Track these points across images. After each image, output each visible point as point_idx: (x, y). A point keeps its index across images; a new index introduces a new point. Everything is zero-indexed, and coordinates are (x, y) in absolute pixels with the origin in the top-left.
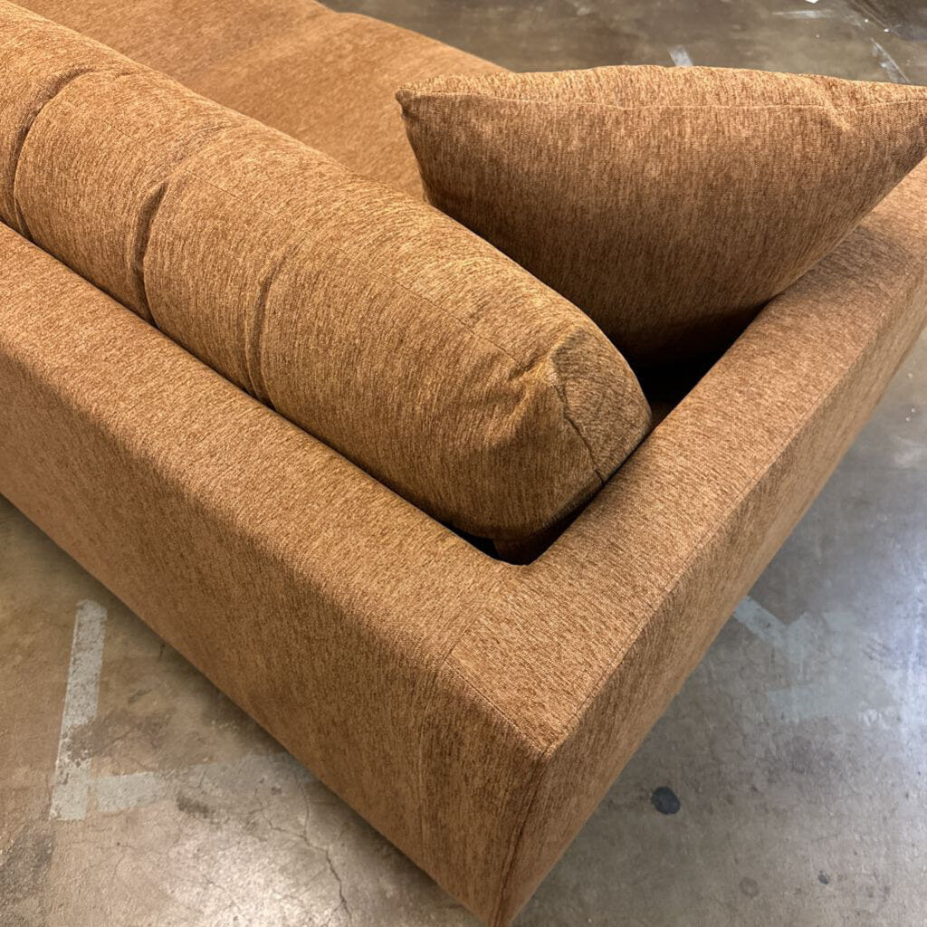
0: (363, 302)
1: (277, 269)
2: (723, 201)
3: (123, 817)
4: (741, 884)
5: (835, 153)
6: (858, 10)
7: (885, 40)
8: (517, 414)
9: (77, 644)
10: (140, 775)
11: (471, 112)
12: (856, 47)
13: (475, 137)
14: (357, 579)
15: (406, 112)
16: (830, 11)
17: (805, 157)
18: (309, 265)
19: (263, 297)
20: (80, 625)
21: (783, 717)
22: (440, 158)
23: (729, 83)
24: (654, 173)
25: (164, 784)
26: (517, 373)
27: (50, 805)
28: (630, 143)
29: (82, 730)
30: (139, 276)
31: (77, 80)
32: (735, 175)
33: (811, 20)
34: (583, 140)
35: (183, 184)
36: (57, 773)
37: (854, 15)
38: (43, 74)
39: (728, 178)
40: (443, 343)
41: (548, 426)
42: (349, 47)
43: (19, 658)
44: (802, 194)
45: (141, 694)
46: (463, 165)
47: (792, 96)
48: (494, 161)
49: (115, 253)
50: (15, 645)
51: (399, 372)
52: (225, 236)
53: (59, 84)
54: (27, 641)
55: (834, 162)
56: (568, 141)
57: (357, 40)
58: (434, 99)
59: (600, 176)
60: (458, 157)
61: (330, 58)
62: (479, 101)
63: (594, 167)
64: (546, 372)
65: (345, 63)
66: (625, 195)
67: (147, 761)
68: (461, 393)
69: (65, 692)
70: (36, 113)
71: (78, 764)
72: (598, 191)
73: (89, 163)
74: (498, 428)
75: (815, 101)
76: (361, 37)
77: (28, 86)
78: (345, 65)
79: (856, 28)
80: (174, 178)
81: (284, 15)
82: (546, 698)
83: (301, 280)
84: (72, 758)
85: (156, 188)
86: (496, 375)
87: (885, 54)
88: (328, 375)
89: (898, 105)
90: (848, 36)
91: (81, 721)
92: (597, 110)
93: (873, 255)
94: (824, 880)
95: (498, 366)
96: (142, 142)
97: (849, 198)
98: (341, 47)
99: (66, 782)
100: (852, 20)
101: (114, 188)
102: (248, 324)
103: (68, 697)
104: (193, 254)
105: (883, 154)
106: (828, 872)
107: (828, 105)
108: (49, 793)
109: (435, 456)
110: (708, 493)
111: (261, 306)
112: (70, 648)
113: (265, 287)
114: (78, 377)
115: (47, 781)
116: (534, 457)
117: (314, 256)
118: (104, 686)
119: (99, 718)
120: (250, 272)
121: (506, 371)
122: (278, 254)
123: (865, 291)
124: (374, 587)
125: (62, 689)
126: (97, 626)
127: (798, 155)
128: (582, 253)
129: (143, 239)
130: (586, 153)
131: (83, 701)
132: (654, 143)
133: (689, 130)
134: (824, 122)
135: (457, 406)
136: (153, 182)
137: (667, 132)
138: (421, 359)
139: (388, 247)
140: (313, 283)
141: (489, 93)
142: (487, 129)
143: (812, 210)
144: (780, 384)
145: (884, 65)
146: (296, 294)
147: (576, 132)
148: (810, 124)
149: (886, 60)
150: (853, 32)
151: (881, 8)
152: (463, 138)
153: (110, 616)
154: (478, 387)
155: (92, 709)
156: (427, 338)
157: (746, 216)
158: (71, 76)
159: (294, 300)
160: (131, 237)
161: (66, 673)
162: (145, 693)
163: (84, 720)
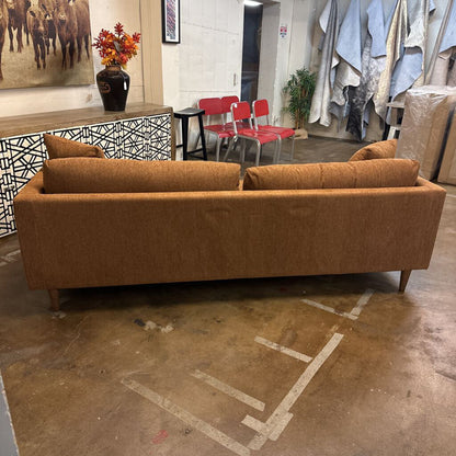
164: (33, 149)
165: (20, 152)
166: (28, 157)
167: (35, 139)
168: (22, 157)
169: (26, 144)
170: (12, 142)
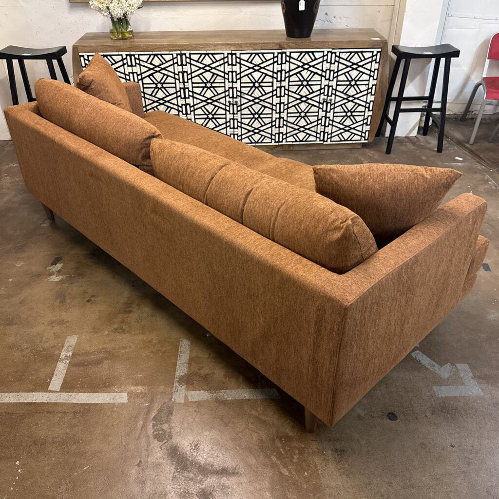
0: (304, 210)
1: (282, 205)
2: (397, 194)
3: (197, 403)
4: (420, 445)
5: (426, 183)
6: (480, 163)
7: (491, 174)
8: (342, 232)
9: (180, 351)
10: (202, 391)
11: (331, 172)
12: (478, 176)
13: (332, 178)
14: (300, 273)
15: (315, 172)
16: (468, 163)
17: (418, 184)
18: (291, 203)
19: (278, 211)
20: (181, 346)
21: (438, 395)
22: (322, 183)
23: (398, 167)
24: (378, 187)
25: (211, 395)
26: (341, 223)
27: (172, 397)
28: (371, 180)
29: (183, 377)
30: (243, 210)
31: (227, 166)
32: (399, 188)
33: (459, 166)
34: (359, 179)
35: (257, 188)
36: (174, 388)
37: (478, 165)
38: (218, 164)
39: (397, 189)
40: (324, 217)
41: (349, 234)
42: (284, 167)
43: (161, 354)
44: (418, 194)
45: (203, 367)
46: (328, 185)
47: (414, 170)
48: (336, 183)
49: (236, 205)
50: (159, 350)
51: (313, 224)
52: (268, 198)
53: (222, 167)
54: (163, 349)
55: (426, 185)
56: (355, 179)
57: (287, 165)
58: (322, 169)
59: (364, 188)
60: (327, 183)
61: (278, 170)
62: (333, 169)
63: (362, 185)
64: (350, 222)
65: (283, 171)
66: (370, 192)
67: (205, 387)
68: (328, 227)
69: (176, 365)
70: (216, 174)
71: (181, 387)
72: (363, 191)
73: (231, 184)
74: (337, 235)
75: (420, 171)
76: (288, 164)
77: (214, 167)
78: (283, 172)
79: (479, 169)
80: (256, 186)
81: (261, 158)
82: (348, 295)
83: (289, 206)
84: (179, 385)
85: (250, 189)
86: (337, 223)
87: (490, 179)
88: (294, 228)
89: (442, 172)
90: (475, 172)
91: (182, 374)
92: (363, 173)
93: (446, 216)
94: (452, 446)
95: (337, 222)
96: (246, 179)
97: (431, 195)
98: (282, 167)
99: (177, 392)
100: (477, 166)
101: (239, 190)
102: (273, 219)
103: (177, 367)
104: (260, 204)
105: (439, 184)
106: (454, 444)
107: (424, 172)
108: (172, 394)
109: (320, 245)
110: (392, 262)
111: (277, 213)
112: (178, 352)
113: (279, 209)
114: (226, 233)
115: (171, 390)
116: (346, 243)
117: (292, 201)
118: (190, 364)
119: (188, 374)
120: (275, 206)
121: (339, 222)
122: (283, 201)
123: (442, 224)
124: (304, 274)
125: (175, 364)
126: (187, 347)
127: (416, 184)
128: (359, 208)
129: (245, 201)
130: (360, 182)
131: (183, 368)
132: (378, 180)
133: (387, 177)
134: (423, 176)
135: (327, 231)
136: (249, 188)
137: (381, 178)
138: (319, 221)
139: (310, 199)
140: (292, 206)
141: (336, 168)
142: (335, 176)
143: (421, 198)
144: (414, 242)
145: (490, 183)
146: (287, 210)
147: (357, 177)
148: (419, 177)
149: (491, 181)
150: (477, 171)
151: (489, 162)
152: (329, 178)
153: (192, 344)
154: (332, 226)
155: (186, 371)
156: (320, 216)
157: (403, 199)
158: (225, 165)
159: (286, 211)
160: (242, 201)
161: (177, 360)
162: (204, 367)
163: (183, 374)
164: (164, 69)
165: (150, 69)
166: (158, 76)
167: (167, 58)
168: (152, 75)
169: (156, 62)
170: (141, 57)
